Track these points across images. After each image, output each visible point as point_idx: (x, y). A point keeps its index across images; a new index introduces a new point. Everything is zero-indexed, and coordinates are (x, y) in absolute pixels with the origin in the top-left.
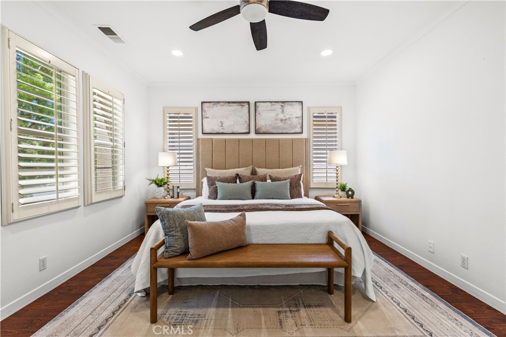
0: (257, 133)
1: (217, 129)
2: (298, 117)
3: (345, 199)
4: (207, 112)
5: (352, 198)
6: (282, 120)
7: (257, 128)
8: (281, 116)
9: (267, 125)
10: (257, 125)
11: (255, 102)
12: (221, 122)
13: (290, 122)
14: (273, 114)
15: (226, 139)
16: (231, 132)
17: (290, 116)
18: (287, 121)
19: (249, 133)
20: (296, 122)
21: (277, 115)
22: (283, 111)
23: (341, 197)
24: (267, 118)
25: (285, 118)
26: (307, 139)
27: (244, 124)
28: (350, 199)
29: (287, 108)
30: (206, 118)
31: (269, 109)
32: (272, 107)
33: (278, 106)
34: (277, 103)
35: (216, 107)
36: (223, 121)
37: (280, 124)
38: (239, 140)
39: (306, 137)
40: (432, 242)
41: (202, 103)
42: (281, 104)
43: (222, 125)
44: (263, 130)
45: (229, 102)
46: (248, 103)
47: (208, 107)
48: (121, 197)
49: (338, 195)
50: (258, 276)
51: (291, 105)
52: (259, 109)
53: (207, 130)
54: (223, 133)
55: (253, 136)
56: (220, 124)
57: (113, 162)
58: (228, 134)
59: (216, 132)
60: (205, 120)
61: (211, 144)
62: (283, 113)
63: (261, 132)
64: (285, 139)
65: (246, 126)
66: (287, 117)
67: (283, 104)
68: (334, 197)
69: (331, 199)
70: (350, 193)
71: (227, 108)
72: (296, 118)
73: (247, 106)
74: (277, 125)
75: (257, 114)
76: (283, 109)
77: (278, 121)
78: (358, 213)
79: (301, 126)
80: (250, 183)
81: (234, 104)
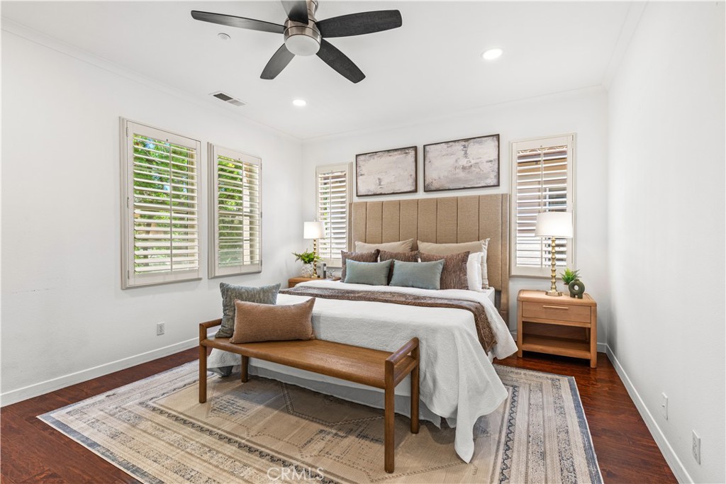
0: (427, 190)
1: (374, 188)
2: (491, 161)
3: (566, 298)
4: (363, 168)
5: (580, 297)
6: (464, 168)
7: (427, 183)
8: (464, 162)
9: (442, 177)
10: (427, 179)
11: (424, 146)
12: (379, 179)
13: (478, 170)
14: (450, 161)
15: (383, 202)
16: (392, 192)
17: (478, 161)
18: (473, 169)
19: (415, 191)
20: (489, 169)
21: (456, 161)
22: (466, 153)
23: (560, 294)
24: (440, 167)
25: (470, 164)
26: (507, 194)
27: (408, 179)
28: (576, 300)
29: (473, 149)
30: (361, 175)
31: (444, 153)
32: (449, 149)
33: (459, 147)
34: (457, 143)
35: (372, 160)
36: (381, 177)
37: (462, 175)
38: (399, 202)
39: (505, 192)
40: (666, 397)
41: (357, 156)
42: (463, 143)
43: (380, 182)
44: (435, 185)
45: (388, 151)
46: (415, 148)
47: (364, 161)
48: (260, 272)
49: (554, 291)
50: (323, 382)
51: (480, 143)
52: (429, 156)
53: (362, 191)
54: (381, 194)
55: (421, 195)
56: (378, 182)
57: (251, 235)
58: (388, 194)
59: (372, 193)
60: (360, 178)
61: (365, 210)
62: (466, 157)
63: (433, 188)
64: (466, 198)
65: (411, 181)
66: (473, 162)
67: (466, 143)
68: (547, 293)
69: (542, 296)
70: (576, 288)
71: (387, 159)
72: (487, 162)
73: (413, 153)
74: (457, 176)
75: (426, 162)
76: (466, 151)
77: (457, 171)
78: (588, 326)
79: (496, 174)
80: (387, 262)
81: (396, 153)
